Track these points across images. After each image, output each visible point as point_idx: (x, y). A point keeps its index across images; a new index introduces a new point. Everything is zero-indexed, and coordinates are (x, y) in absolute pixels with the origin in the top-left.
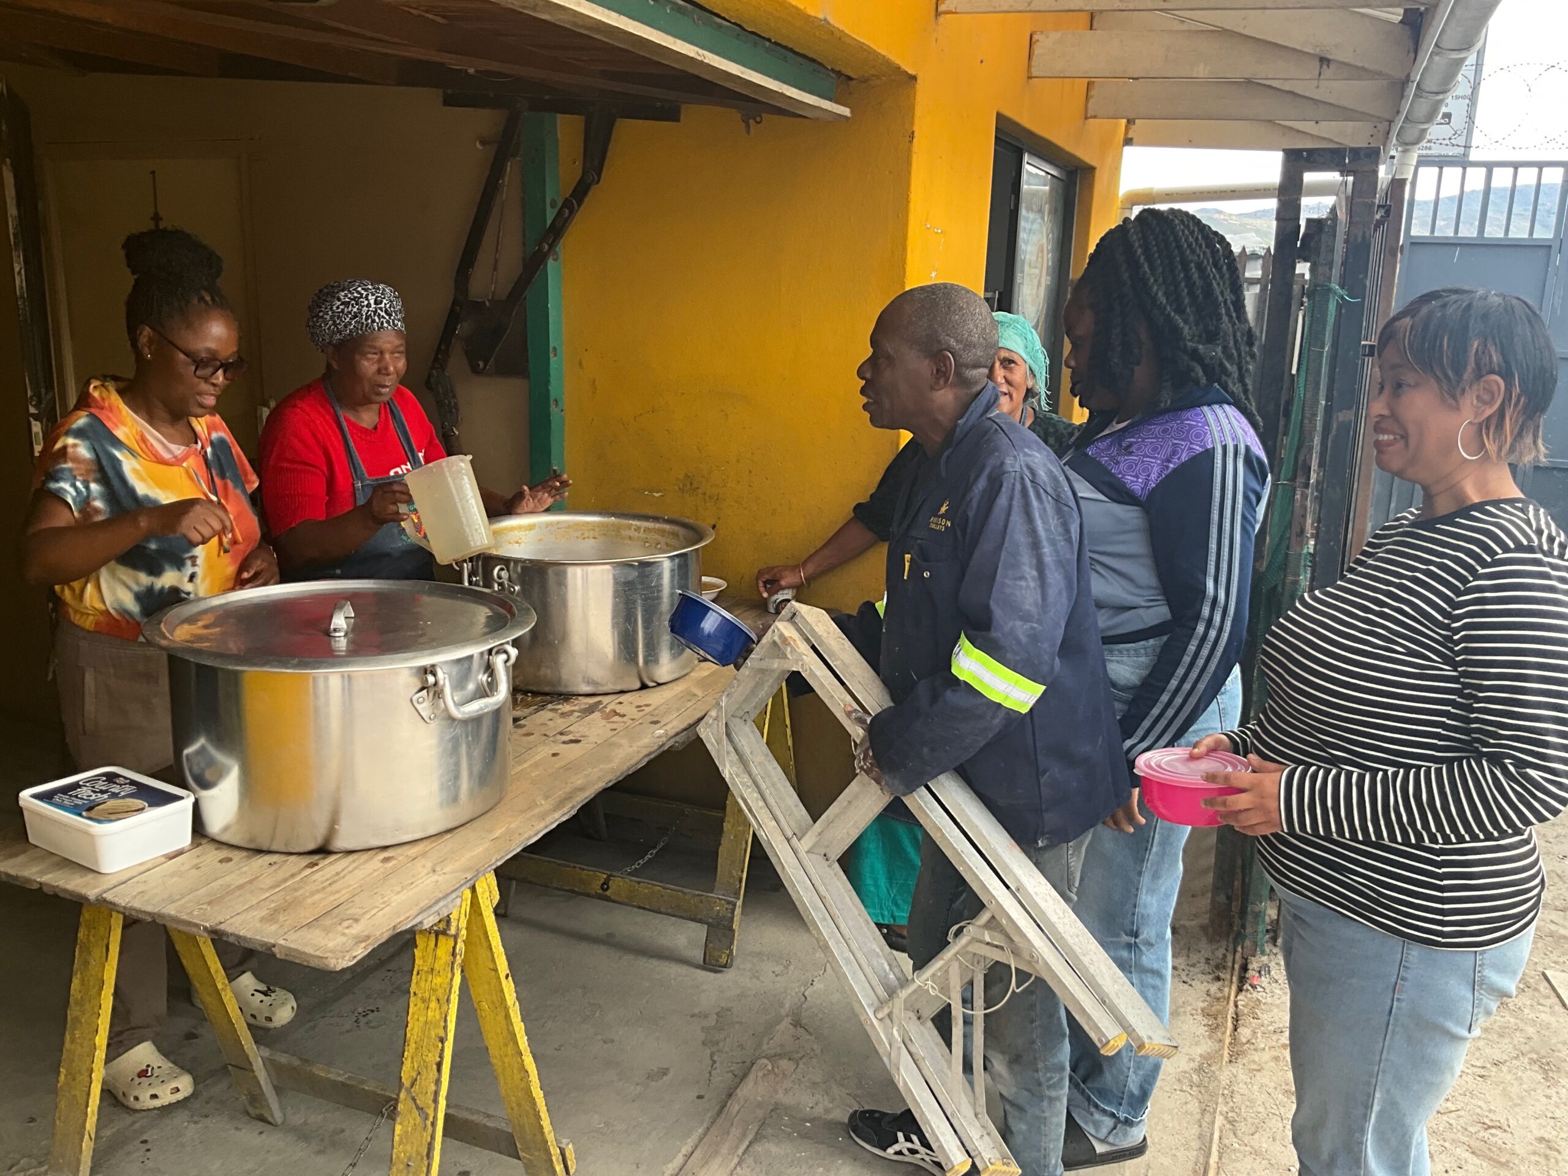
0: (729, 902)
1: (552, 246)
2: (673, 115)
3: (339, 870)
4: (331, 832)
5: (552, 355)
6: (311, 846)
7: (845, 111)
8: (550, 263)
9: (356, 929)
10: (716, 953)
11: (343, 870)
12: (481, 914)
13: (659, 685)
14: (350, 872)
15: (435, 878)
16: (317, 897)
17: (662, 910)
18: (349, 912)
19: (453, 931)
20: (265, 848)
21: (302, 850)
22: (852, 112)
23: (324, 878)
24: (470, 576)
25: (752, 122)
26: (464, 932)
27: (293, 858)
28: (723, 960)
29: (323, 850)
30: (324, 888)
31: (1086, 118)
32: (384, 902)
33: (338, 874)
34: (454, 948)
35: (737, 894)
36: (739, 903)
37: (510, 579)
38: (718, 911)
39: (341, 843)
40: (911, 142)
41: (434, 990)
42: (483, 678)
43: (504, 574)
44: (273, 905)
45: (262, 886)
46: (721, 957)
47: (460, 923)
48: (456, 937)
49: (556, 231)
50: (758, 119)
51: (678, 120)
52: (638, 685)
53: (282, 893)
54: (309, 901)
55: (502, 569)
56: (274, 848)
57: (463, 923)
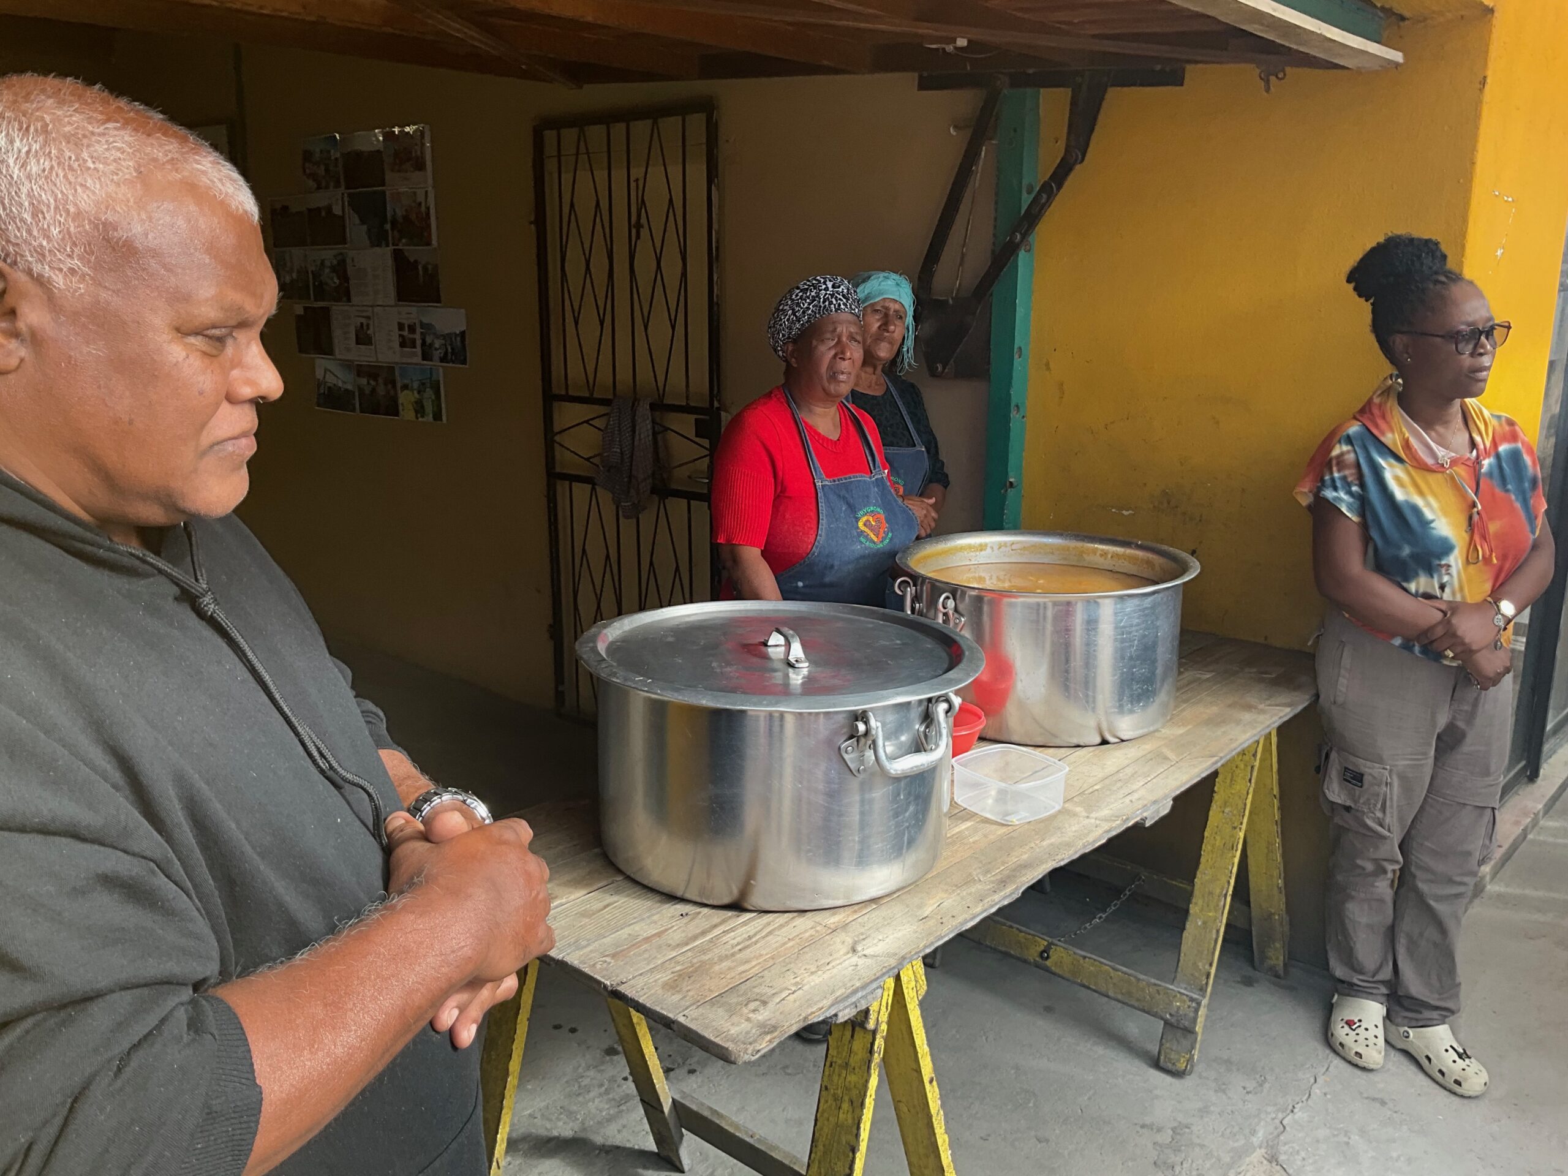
0: (1192, 1000)
1: (1024, 236)
2: (1175, 78)
3: (751, 933)
4: (747, 888)
5: (1016, 356)
7: (1397, 56)
8: (1022, 255)
9: (764, 1015)
10: (1173, 1056)
11: (755, 935)
12: (905, 1006)
14: (763, 938)
15: (854, 959)
16: (725, 964)
17: (1111, 994)
18: (756, 990)
19: (871, 1025)
20: (679, 894)
21: (715, 903)
22: (1405, 56)
23: (735, 942)
24: (913, 602)
25: (1273, 78)
26: (884, 1027)
27: (705, 910)
28: (1181, 1066)
29: (737, 906)
30: (733, 955)
32: (796, 984)
33: (750, 938)
34: (872, 1044)
35: (1202, 990)
36: (1205, 1002)
37: (956, 610)
38: (1178, 1008)
39: (756, 899)
40: (1481, 90)
41: (848, 1089)
42: (921, 728)
44: (678, 968)
45: (670, 942)
46: (1179, 1060)
47: (880, 1018)
48: (874, 1032)
49: (1031, 218)
50: (1281, 75)
51: (1182, 85)
53: (690, 954)
54: (717, 968)
55: (947, 598)
56: (688, 896)
57: (884, 1017)
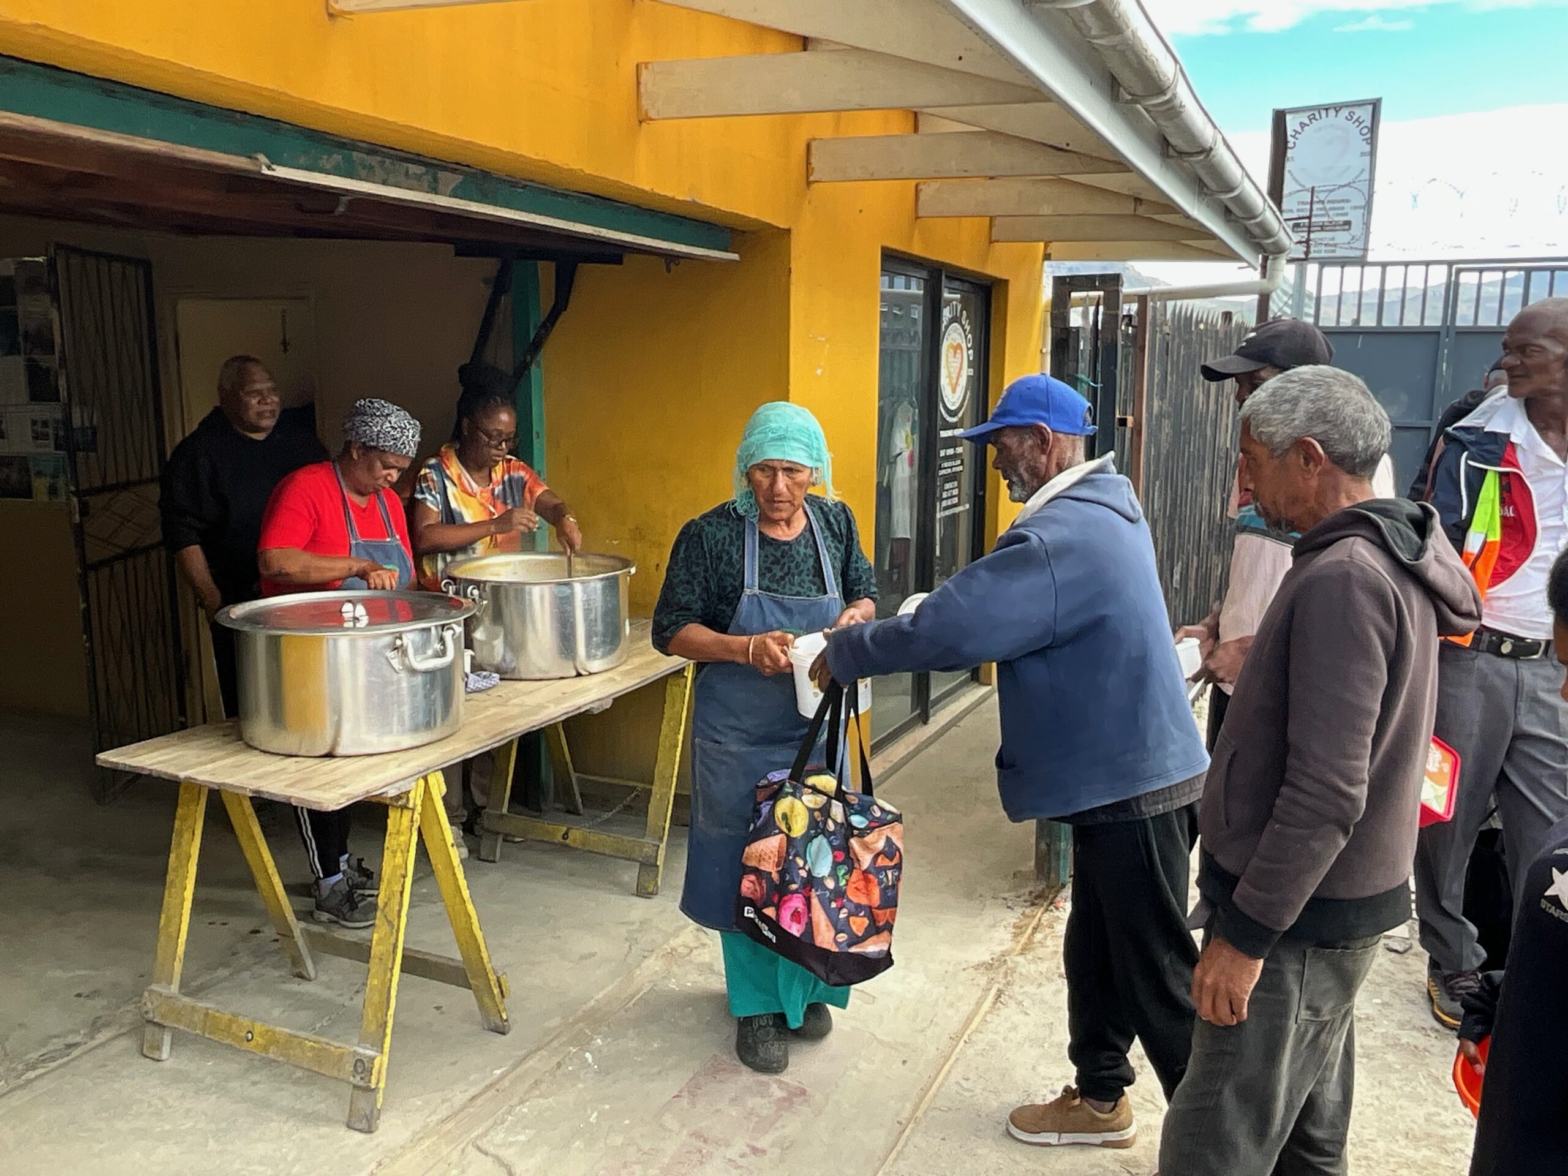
0: (655, 846)
1: (534, 356)
3: (337, 767)
4: (335, 743)
5: (535, 438)
6: (323, 752)
7: (737, 257)
10: (646, 885)
11: (342, 766)
12: (433, 800)
13: (590, 674)
14: (345, 766)
16: (324, 776)
17: (606, 853)
18: (342, 783)
19: (411, 805)
22: (741, 256)
25: (672, 264)
26: (419, 807)
28: (650, 890)
31: (991, 242)
34: (412, 817)
37: (480, 596)
38: (647, 853)
40: (789, 276)
41: (399, 845)
42: (438, 646)
43: (476, 592)
44: (296, 780)
45: (287, 772)
46: (650, 888)
47: (416, 798)
48: (413, 810)
50: (677, 262)
51: (622, 265)
52: (574, 673)
53: (300, 775)
54: (318, 778)
55: (475, 588)
57: (419, 802)
